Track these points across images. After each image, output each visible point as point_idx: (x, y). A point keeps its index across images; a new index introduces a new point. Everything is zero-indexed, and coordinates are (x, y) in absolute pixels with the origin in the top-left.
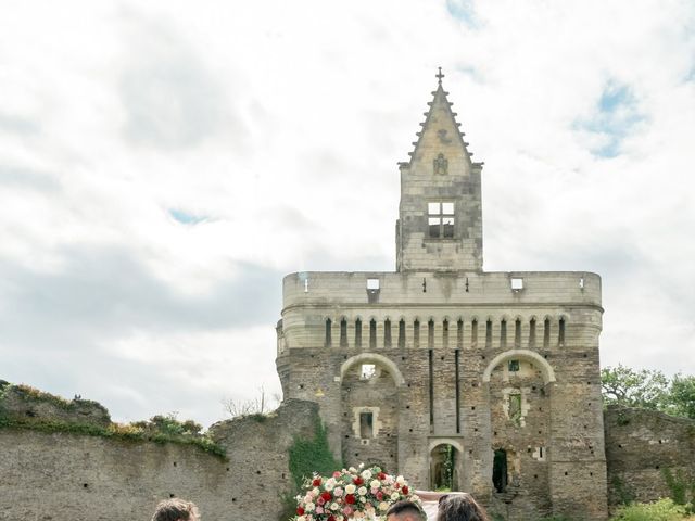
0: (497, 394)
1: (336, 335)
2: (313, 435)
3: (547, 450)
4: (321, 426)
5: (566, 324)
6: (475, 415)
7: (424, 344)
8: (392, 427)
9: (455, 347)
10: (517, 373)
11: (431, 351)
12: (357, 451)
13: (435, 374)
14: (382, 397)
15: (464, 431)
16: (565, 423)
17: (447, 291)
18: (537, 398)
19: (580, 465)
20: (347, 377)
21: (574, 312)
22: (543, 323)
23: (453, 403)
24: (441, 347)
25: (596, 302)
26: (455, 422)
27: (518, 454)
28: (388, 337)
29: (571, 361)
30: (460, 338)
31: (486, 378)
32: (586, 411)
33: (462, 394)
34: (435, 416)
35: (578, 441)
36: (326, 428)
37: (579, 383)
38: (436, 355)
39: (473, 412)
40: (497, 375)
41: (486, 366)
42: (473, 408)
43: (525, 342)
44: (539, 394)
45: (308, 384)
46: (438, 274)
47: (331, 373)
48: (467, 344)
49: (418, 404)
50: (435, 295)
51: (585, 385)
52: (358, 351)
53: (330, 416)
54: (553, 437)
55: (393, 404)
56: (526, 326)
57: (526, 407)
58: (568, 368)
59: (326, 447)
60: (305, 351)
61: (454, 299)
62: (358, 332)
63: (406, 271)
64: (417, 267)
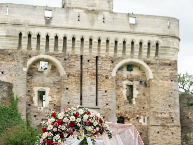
0: (119, 84)
1: (25, 42)
2: (8, 103)
3: (148, 118)
4: (13, 98)
5: (160, 46)
6: (107, 96)
7: (78, 51)
8: (57, 100)
9: (96, 55)
10: (132, 73)
11: (81, 56)
12: (35, 114)
13: (84, 70)
14: (52, 82)
15: (100, 105)
16: (158, 103)
17: (92, 22)
18: (142, 88)
19: (166, 128)
20: (30, 68)
21: (164, 39)
22: (147, 44)
23: (94, 87)
24: (88, 54)
25: (176, 35)
26: (95, 99)
27: (131, 120)
28: (56, 46)
29: (162, 67)
30: (99, 49)
31: (114, 74)
32: (170, 96)
33: (99, 83)
34: (83, 95)
35: (165, 114)
36: (17, 99)
37: (166, 80)
38: (85, 59)
39: (106, 94)
40: (119, 72)
41: (114, 67)
42: (106, 92)
43: (136, 54)
44: (144, 85)
45: (6, 71)
46: (87, 11)
47: (21, 65)
48: (103, 53)
49: (74, 88)
50: (85, 23)
51: (169, 82)
52: (38, 54)
53: (19, 91)
54: (151, 111)
55: (58, 87)
56: (137, 45)
57: (136, 93)
58: (160, 71)
59: (17, 111)
60: (6, 51)
61: (96, 27)
62: (38, 42)
63: (68, 8)
64: (75, 6)
